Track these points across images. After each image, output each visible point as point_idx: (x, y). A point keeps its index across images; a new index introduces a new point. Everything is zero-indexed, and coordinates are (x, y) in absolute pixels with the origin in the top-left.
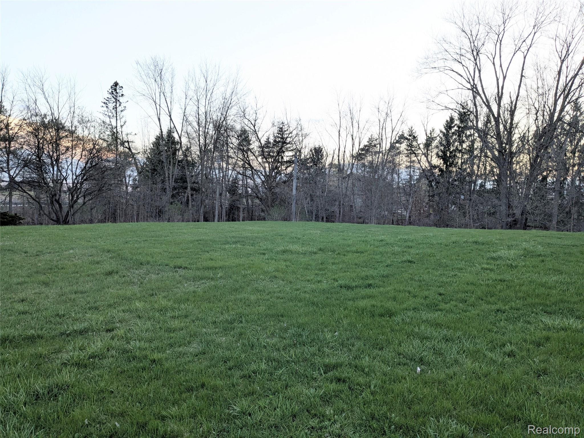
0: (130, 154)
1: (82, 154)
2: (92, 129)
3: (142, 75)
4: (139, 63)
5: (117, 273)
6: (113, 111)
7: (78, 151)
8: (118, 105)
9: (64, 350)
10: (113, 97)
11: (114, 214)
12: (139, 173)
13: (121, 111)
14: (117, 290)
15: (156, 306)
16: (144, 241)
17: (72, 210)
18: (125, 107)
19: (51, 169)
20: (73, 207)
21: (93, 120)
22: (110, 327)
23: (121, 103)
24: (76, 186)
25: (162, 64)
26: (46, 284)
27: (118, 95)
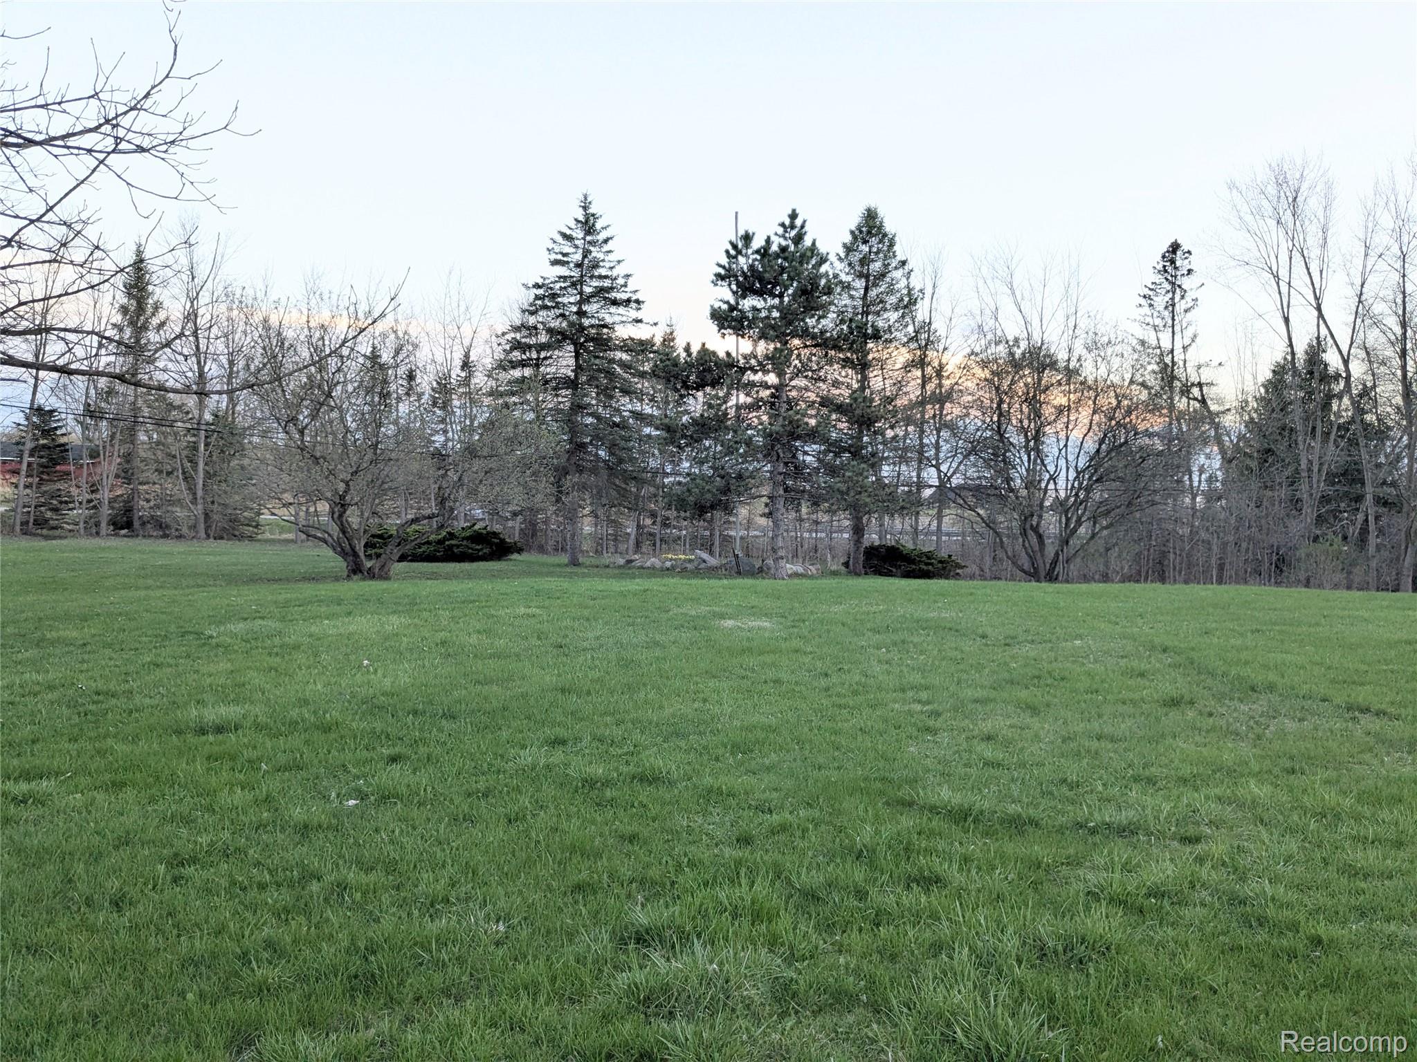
0: (1205, 415)
1: (1092, 420)
2: (1116, 362)
3: (1242, 214)
4: (1238, 184)
5: (1192, 703)
6: (1166, 314)
7: (1084, 415)
8: (1177, 299)
9: (1087, 864)
10: (1167, 279)
11: (1160, 563)
12: (1227, 461)
13: (1186, 311)
14: (1197, 745)
15: (1307, 801)
16: (1252, 632)
17: (1065, 550)
18: (1197, 300)
19: (1025, 458)
20: (1067, 543)
21: (1120, 339)
22: (1191, 831)
23: (1185, 291)
24: (1077, 495)
25: (1298, 176)
26: (1034, 710)
27: (1179, 273)
